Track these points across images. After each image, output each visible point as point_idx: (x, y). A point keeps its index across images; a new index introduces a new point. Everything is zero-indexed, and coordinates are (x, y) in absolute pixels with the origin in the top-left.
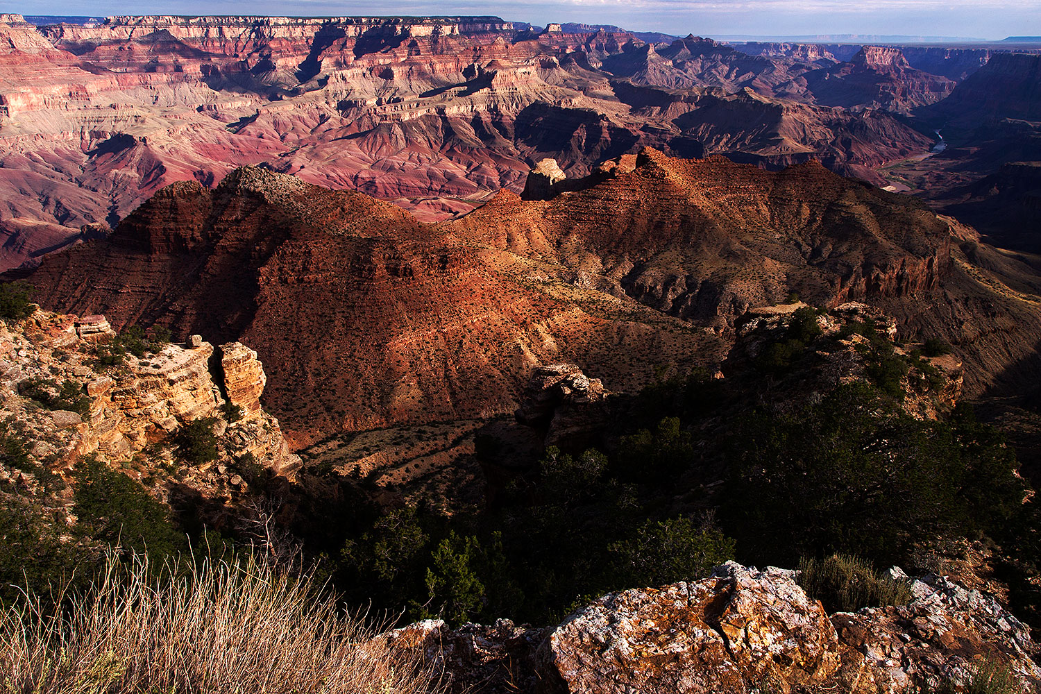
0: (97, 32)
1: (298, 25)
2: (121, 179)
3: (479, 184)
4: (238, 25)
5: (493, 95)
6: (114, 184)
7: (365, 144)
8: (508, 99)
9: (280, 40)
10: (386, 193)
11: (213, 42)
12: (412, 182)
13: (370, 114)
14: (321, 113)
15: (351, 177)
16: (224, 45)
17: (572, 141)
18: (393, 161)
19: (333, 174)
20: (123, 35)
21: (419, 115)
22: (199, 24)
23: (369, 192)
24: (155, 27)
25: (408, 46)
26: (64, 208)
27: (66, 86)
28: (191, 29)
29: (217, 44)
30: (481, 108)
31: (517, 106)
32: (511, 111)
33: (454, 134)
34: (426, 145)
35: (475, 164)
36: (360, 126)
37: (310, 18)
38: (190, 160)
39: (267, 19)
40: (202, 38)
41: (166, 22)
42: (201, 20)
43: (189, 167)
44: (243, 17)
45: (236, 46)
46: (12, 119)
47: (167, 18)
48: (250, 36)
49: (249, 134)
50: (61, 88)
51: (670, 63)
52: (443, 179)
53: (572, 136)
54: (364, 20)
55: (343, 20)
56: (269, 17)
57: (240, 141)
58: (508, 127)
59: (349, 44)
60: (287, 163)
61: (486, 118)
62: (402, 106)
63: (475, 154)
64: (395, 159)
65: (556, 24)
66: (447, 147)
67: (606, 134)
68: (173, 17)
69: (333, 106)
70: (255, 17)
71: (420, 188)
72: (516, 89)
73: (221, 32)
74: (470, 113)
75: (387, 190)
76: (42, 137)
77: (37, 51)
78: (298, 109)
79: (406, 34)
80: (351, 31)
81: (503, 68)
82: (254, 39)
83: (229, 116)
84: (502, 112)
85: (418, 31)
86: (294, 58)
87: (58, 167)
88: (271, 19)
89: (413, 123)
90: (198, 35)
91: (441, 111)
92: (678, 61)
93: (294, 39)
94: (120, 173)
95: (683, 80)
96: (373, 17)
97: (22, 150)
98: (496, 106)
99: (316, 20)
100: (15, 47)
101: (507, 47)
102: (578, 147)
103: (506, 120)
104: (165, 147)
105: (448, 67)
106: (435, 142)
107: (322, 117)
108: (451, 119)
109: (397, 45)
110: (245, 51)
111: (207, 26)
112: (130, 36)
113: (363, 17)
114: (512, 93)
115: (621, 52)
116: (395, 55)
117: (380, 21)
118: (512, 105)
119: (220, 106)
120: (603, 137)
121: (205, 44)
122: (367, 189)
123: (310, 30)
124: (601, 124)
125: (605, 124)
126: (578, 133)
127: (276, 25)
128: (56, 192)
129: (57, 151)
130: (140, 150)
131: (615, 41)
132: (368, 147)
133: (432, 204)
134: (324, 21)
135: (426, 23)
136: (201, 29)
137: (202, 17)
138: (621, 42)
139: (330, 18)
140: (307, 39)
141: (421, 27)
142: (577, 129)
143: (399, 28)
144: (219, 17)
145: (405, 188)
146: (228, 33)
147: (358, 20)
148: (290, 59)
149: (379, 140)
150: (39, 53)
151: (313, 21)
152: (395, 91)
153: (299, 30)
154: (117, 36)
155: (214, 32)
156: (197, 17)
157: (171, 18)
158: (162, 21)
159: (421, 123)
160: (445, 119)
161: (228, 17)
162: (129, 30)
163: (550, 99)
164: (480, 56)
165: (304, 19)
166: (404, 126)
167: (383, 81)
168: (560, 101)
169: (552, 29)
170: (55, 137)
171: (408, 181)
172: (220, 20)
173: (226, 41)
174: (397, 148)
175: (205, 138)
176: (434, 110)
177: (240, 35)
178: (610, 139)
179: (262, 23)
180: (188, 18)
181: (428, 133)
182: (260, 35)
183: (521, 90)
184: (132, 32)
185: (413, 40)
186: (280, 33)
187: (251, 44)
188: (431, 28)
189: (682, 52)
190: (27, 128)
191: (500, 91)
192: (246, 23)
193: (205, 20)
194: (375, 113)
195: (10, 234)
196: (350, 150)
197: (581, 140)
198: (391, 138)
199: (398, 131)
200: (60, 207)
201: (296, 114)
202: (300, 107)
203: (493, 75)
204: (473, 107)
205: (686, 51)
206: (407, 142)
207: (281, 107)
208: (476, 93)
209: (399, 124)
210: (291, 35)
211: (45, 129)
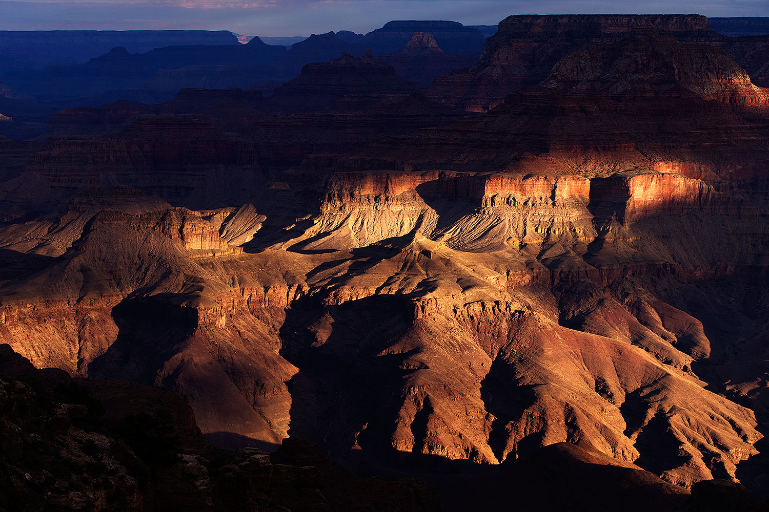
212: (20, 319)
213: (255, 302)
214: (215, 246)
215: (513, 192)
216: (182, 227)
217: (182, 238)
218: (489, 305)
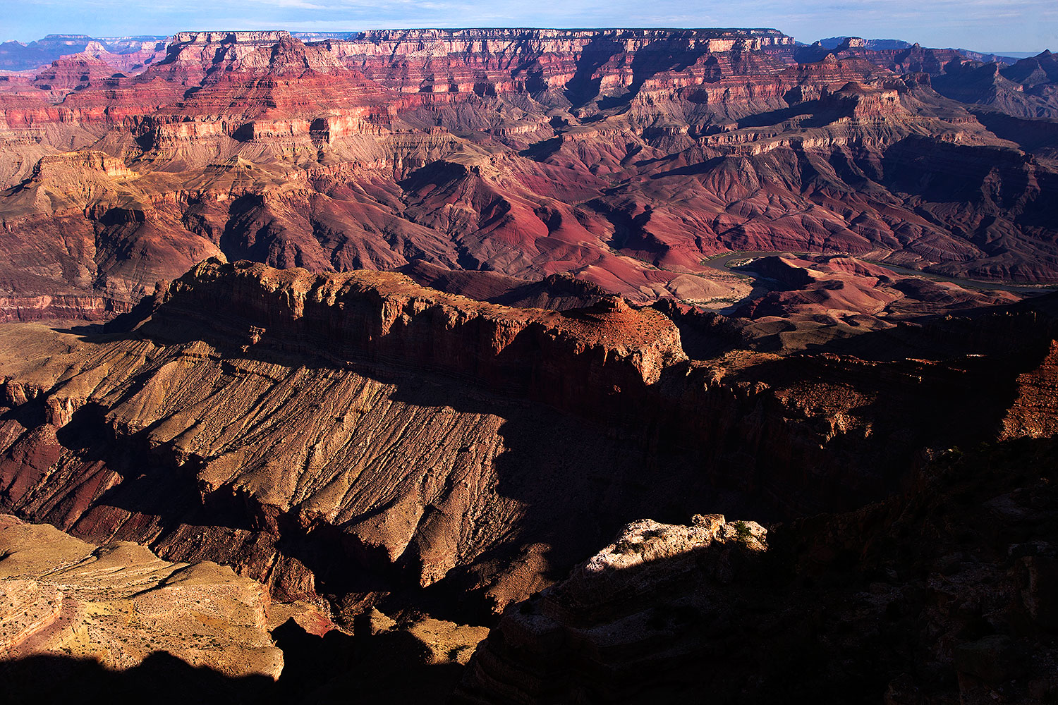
0: (362, 48)
1: (566, 38)
2: (458, 214)
3: (872, 240)
4: (504, 39)
5: (854, 126)
6: (450, 220)
7: (710, 182)
8: (873, 131)
9: (549, 55)
10: (758, 245)
11: (475, 58)
12: (787, 232)
13: (700, 146)
14: (628, 142)
15: (709, 222)
16: (487, 61)
17: (982, 188)
18: (754, 204)
19: (690, 218)
20: (387, 51)
21: (771, 148)
22: (462, 38)
23: (738, 242)
24: (420, 42)
25: (704, 64)
26: (416, 248)
27: (368, 108)
28: (454, 43)
29: (480, 60)
30: (841, 142)
31: (885, 141)
32: (877, 146)
33: (817, 174)
34: (782, 186)
35: (855, 214)
36: (688, 160)
37: (579, 31)
38: (525, 195)
39: (536, 32)
40: (463, 53)
41: (431, 35)
42: (464, 33)
43: (528, 203)
44: (508, 29)
45: (500, 62)
46: (330, 145)
47: (432, 31)
48: (516, 50)
49: (557, 164)
50: (362, 110)
51: (1021, 89)
52: (824, 231)
53: (982, 183)
54: (645, 33)
55: (619, 33)
56: (539, 29)
57: (557, 173)
58: (876, 167)
59: (628, 61)
60: (626, 201)
61: (847, 153)
62: (737, 137)
63: (851, 200)
64: (755, 202)
65: (857, 38)
66: (810, 190)
67: (1033, 182)
68: (438, 30)
69: (638, 134)
70: (521, 29)
71: (798, 240)
72: (883, 119)
73: (485, 46)
74: (827, 148)
75: (759, 241)
76: (360, 165)
77: (328, 70)
78: (602, 136)
79: (702, 49)
80: (630, 46)
81: (865, 93)
82: (520, 54)
83: (520, 143)
84: (867, 147)
85: (718, 46)
86: (563, 76)
87: (382, 200)
88: (541, 31)
89: (764, 158)
90: (460, 50)
91: (797, 145)
92: (1031, 86)
93: (562, 55)
94: (455, 207)
95: (1049, 111)
96: (656, 29)
97: (345, 179)
98: (859, 141)
99: (586, 33)
100: (309, 67)
101: (840, 66)
102: (991, 197)
103: (874, 159)
104: (497, 179)
105: (767, 90)
106: (793, 183)
107: (629, 146)
108: (809, 154)
109: (693, 62)
110: (509, 68)
111: (471, 39)
112: (394, 51)
113: (645, 29)
114: (878, 124)
115: (944, 73)
116: (691, 75)
117: (665, 34)
118: (879, 139)
119: (508, 131)
120: (1030, 186)
121: (467, 60)
122: (733, 239)
123: (578, 44)
124: (1025, 168)
125: (1032, 168)
126: (990, 179)
127: (546, 38)
128: (401, 230)
129: (373, 180)
130: (472, 181)
131: (936, 60)
132: (714, 186)
133: (844, 264)
134: (594, 34)
135: (726, 37)
136: (464, 43)
137: (466, 29)
138: (943, 61)
139: (603, 30)
140: (576, 54)
141: (721, 42)
142: (988, 173)
143: (692, 42)
144: (484, 29)
145: (780, 240)
146: (492, 47)
147: (639, 32)
148: (559, 77)
149: (727, 177)
150: (329, 73)
151: (582, 33)
152: (710, 118)
153: (567, 44)
154: (381, 52)
155: (477, 47)
156: (461, 30)
157: (436, 31)
158: (428, 35)
159: (774, 159)
160: (802, 154)
161: (493, 29)
162: (393, 45)
163: (924, 132)
164: (807, 77)
165: (574, 31)
166: (755, 161)
167: (693, 105)
168: (939, 136)
169: (853, 44)
170: (370, 165)
171: (782, 230)
172: (484, 33)
173: (490, 56)
174: (750, 189)
175: (522, 168)
176: (787, 143)
177: (505, 50)
178: (1039, 188)
179: (530, 36)
180: (451, 31)
181: (783, 171)
182: (527, 49)
183: (889, 122)
184: (396, 48)
185: (712, 57)
186: (549, 47)
187: (516, 60)
188: (732, 42)
189: (1035, 74)
190: (345, 156)
191: (864, 121)
192: (511, 37)
193: (468, 33)
194: (706, 144)
195: (431, 280)
196: (695, 188)
197: (994, 188)
198: (740, 175)
199: (749, 167)
200: (411, 246)
201: (601, 142)
202: (604, 134)
203: (855, 102)
204: (831, 140)
205: (1040, 72)
206: (760, 181)
207: (586, 134)
208: (834, 124)
209: (749, 159)
210: (558, 49)
211: (360, 156)
212: (20, 228)
213: (159, 202)
214: (124, 172)
215: (269, 130)
216: (103, 163)
217: (104, 170)
218: (296, 192)
